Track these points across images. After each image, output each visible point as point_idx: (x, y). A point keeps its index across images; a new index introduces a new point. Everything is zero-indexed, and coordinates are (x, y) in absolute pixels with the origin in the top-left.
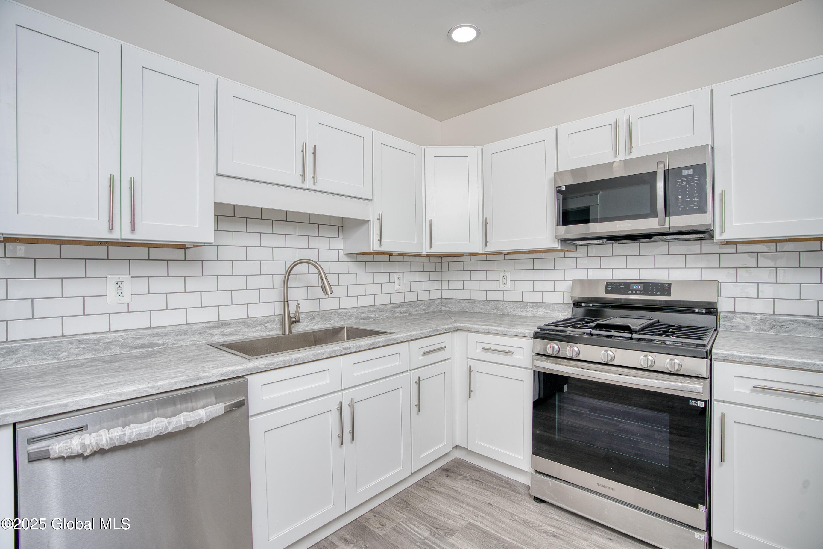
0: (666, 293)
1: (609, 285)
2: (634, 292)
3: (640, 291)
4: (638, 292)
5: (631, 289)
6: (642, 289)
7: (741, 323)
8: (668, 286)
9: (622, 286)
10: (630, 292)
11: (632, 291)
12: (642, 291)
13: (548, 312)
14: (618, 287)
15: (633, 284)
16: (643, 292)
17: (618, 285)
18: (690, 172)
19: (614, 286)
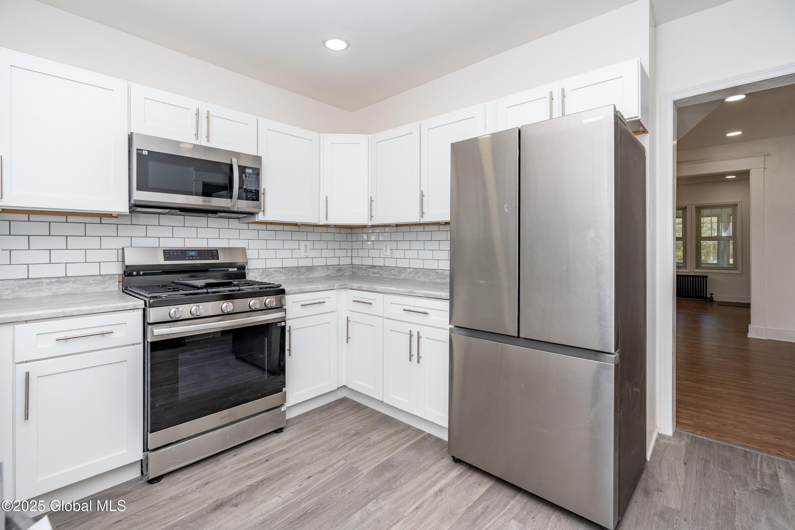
0: (216, 258)
1: (167, 252)
2: (191, 258)
3: (196, 257)
4: (194, 258)
5: (187, 255)
6: (197, 255)
7: (252, 276)
8: (216, 252)
9: (179, 253)
10: (187, 258)
11: (189, 257)
12: (198, 256)
13: (78, 287)
14: (175, 254)
15: (189, 251)
16: (198, 258)
17: (175, 252)
18: (250, 171)
19: (171, 254)
